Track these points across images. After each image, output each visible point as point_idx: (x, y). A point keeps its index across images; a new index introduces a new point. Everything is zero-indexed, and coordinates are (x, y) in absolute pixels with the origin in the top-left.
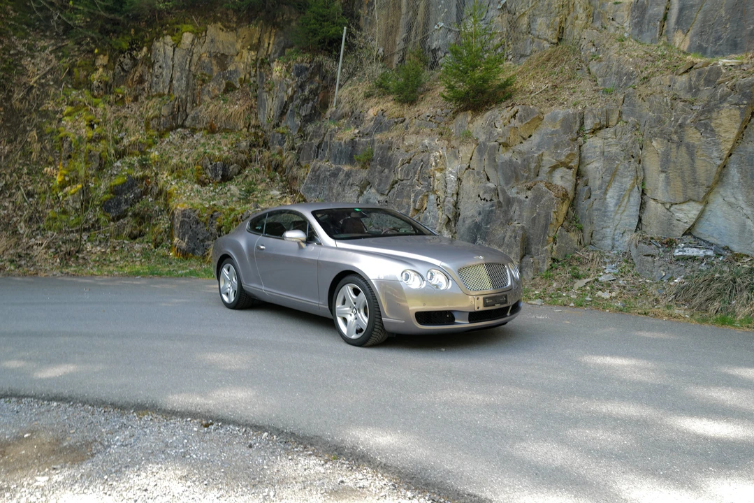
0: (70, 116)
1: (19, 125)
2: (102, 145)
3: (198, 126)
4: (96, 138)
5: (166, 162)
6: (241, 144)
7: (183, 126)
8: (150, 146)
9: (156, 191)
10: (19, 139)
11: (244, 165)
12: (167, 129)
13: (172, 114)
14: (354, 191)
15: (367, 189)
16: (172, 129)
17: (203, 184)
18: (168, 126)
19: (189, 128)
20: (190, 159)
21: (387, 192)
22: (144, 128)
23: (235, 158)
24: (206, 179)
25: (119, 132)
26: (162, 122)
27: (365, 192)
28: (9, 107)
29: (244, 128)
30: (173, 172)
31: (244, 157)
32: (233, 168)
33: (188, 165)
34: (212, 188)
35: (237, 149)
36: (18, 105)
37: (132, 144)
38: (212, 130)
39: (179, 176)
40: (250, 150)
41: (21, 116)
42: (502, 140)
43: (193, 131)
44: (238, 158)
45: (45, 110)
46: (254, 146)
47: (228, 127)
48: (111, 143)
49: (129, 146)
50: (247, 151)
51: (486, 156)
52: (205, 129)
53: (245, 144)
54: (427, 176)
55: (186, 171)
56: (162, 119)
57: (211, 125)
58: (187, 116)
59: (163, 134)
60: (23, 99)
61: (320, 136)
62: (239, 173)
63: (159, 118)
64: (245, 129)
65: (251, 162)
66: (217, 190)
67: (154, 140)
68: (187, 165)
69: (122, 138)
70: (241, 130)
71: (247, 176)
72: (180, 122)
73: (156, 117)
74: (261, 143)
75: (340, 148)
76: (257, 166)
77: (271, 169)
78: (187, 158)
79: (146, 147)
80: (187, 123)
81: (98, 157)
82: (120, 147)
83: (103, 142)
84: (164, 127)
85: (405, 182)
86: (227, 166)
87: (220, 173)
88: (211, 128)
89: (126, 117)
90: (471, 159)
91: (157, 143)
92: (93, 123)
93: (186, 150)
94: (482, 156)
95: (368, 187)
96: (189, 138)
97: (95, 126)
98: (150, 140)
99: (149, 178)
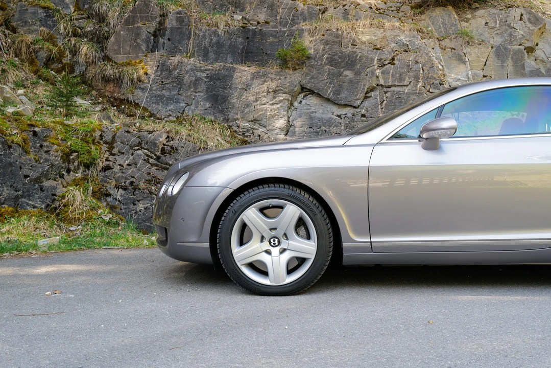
14: (281, 101)
15: (299, 99)
21: (358, 102)
27: (296, 104)
42: (528, 44)
51: (510, 62)
54: (437, 82)
61: (153, 19)
75: (215, 39)
85: (392, 89)
90: (485, 65)
94: (503, 62)
95: (301, 96)
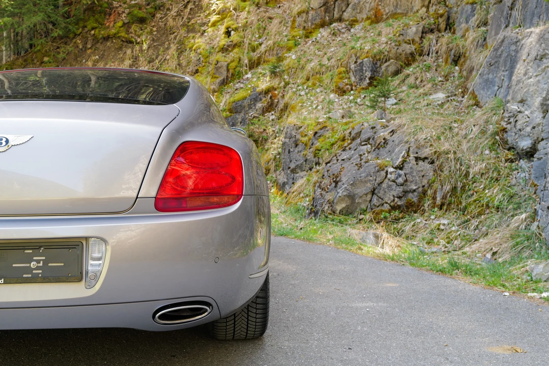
0: (214, 26)
1: (164, 43)
2: (234, 54)
3: (359, 17)
4: (229, 46)
5: (303, 68)
6: (409, 31)
7: (340, 20)
8: (289, 50)
9: (281, 106)
10: (160, 58)
11: (410, 60)
12: (316, 25)
13: (324, 5)
16: (323, 25)
17: (342, 92)
18: (318, 21)
19: (346, 21)
20: (333, 60)
22: (289, 28)
23: (393, 51)
24: (347, 84)
25: (260, 37)
26: (310, 18)
28: (163, 26)
29: (422, 7)
30: (308, 79)
31: (409, 49)
32: (388, 66)
33: (329, 69)
34: (352, 98)
35: (401, 38)
36: (171, 22)
37: (270, 50)
38: (376, 18)
39: (314, 84)
40: (422, 38)
41: (171, 34)
43: (353, 23)
44: (400, 51)
45: (193, 24)
46: (432, 31)
47: (399, 11)
48: (246, 51)
49: (266, 52)
50: (417, 39)
52: (368, 18)
53: (414, 29)
55: (324, 76)
56: (311, 13)
57: (376, 12)
58: (348, 5)
59: (311, 33)
60: (177, 16)
62: (397, 73)
63: (307, 13)
64: (424, 9)
65: (420, 55)
66: (359, 100)
67: (296, 41)
68: (327, 68)
69: (260, 44)
70: (417, 11)
71: (408, 76)
72: (336, 16)
73: (304, 12)
74: (443, 26)
76: (429, 60)
77: (450, 60)
78: (329, 60)
79: (284, 51)
80: (346, 15)
81: (225, 68)
82: (255, 56)
83: (236, 50)
84: (312, 24)
86: (379, 63)
87: (368, 74)
88: (376, 16)
89: (270, 18)
91: (299, 44)
92: (230, 29)
93: (332, 50)
96: (344, 33)
97: (232, 33)
98: (291, 43)
99: (275, 90)
